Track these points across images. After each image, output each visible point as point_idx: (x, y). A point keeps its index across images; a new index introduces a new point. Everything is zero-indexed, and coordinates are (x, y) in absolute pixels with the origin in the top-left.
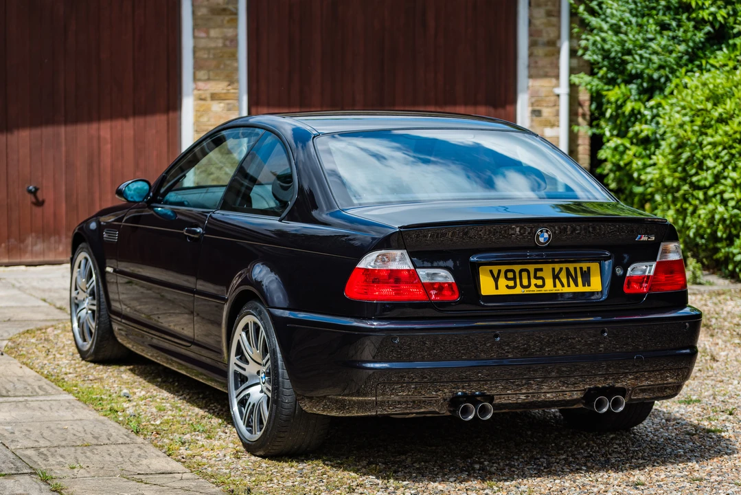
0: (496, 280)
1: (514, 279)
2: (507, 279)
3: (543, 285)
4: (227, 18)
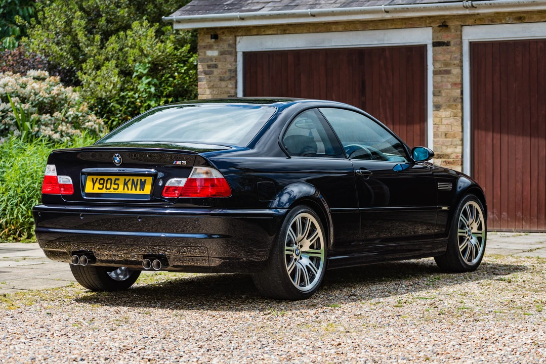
0: (94, 184)
1: (103, 184)
2: (100, 184)
3: (117, 189)
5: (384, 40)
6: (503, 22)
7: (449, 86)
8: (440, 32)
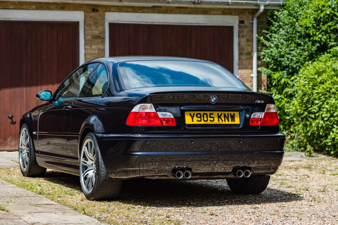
0: (192, 117)
1: (200, 117)
2: (198, 117)
3: (213, 121)
4: (100, 40)
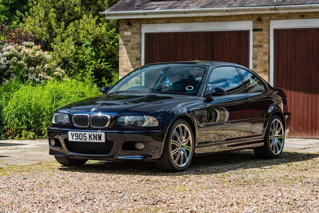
5: (225, 27)
6: (293, 18)
7: (262, 54)
8: (257, 23)
